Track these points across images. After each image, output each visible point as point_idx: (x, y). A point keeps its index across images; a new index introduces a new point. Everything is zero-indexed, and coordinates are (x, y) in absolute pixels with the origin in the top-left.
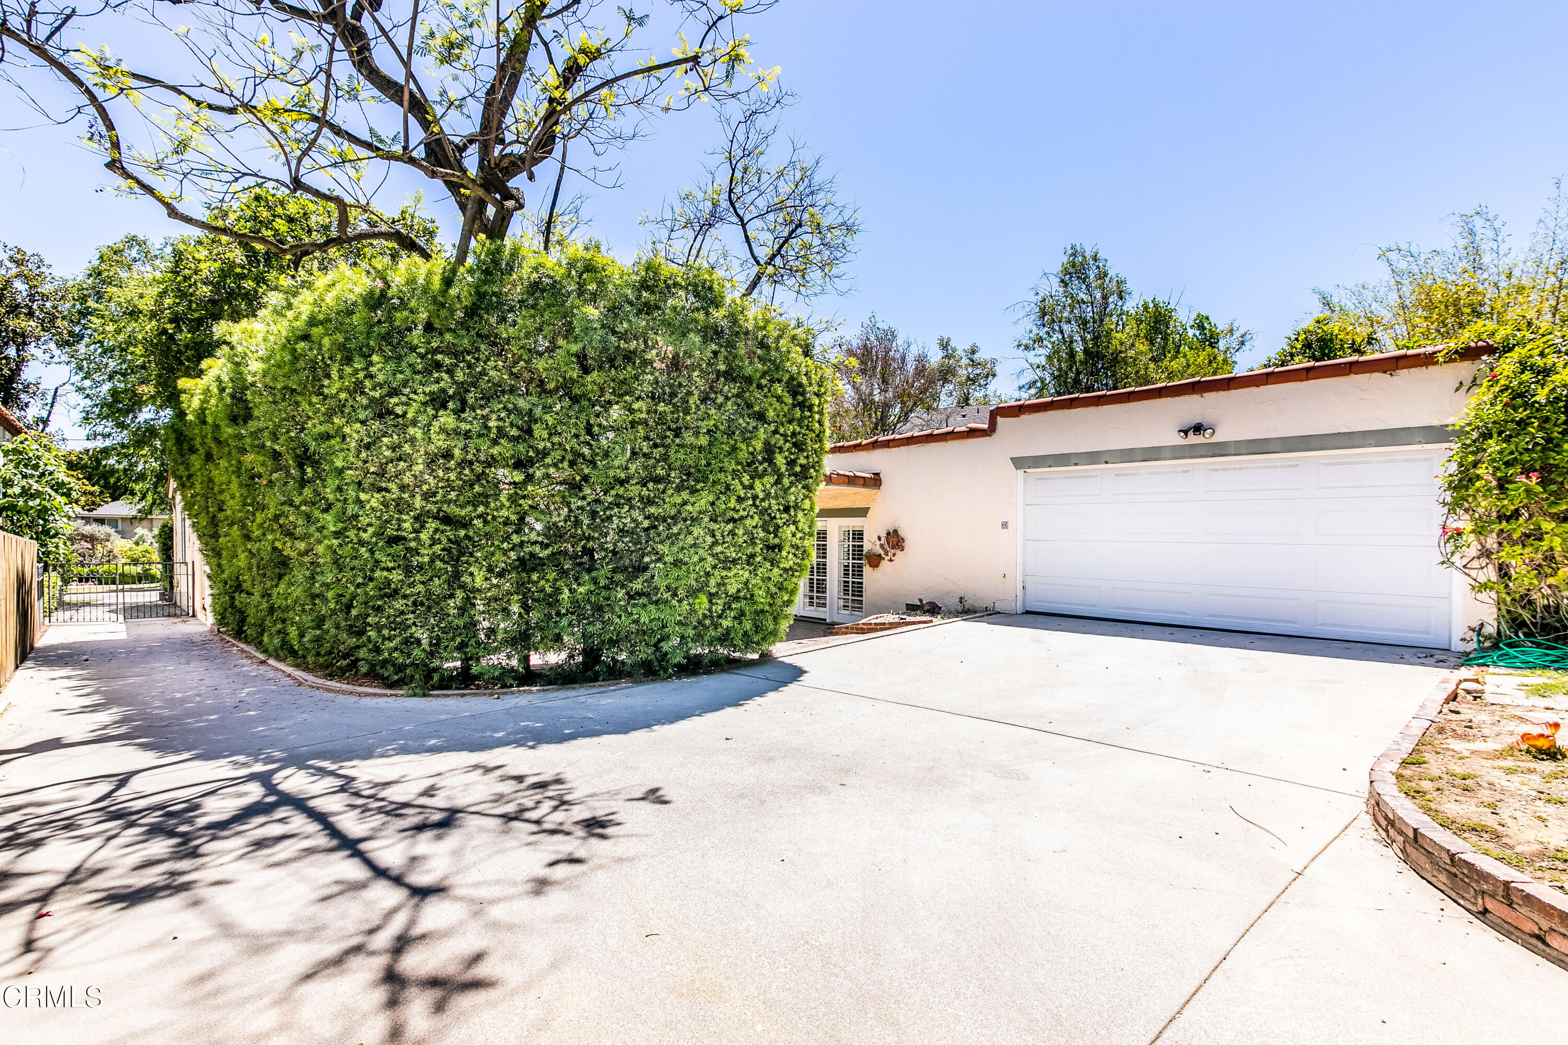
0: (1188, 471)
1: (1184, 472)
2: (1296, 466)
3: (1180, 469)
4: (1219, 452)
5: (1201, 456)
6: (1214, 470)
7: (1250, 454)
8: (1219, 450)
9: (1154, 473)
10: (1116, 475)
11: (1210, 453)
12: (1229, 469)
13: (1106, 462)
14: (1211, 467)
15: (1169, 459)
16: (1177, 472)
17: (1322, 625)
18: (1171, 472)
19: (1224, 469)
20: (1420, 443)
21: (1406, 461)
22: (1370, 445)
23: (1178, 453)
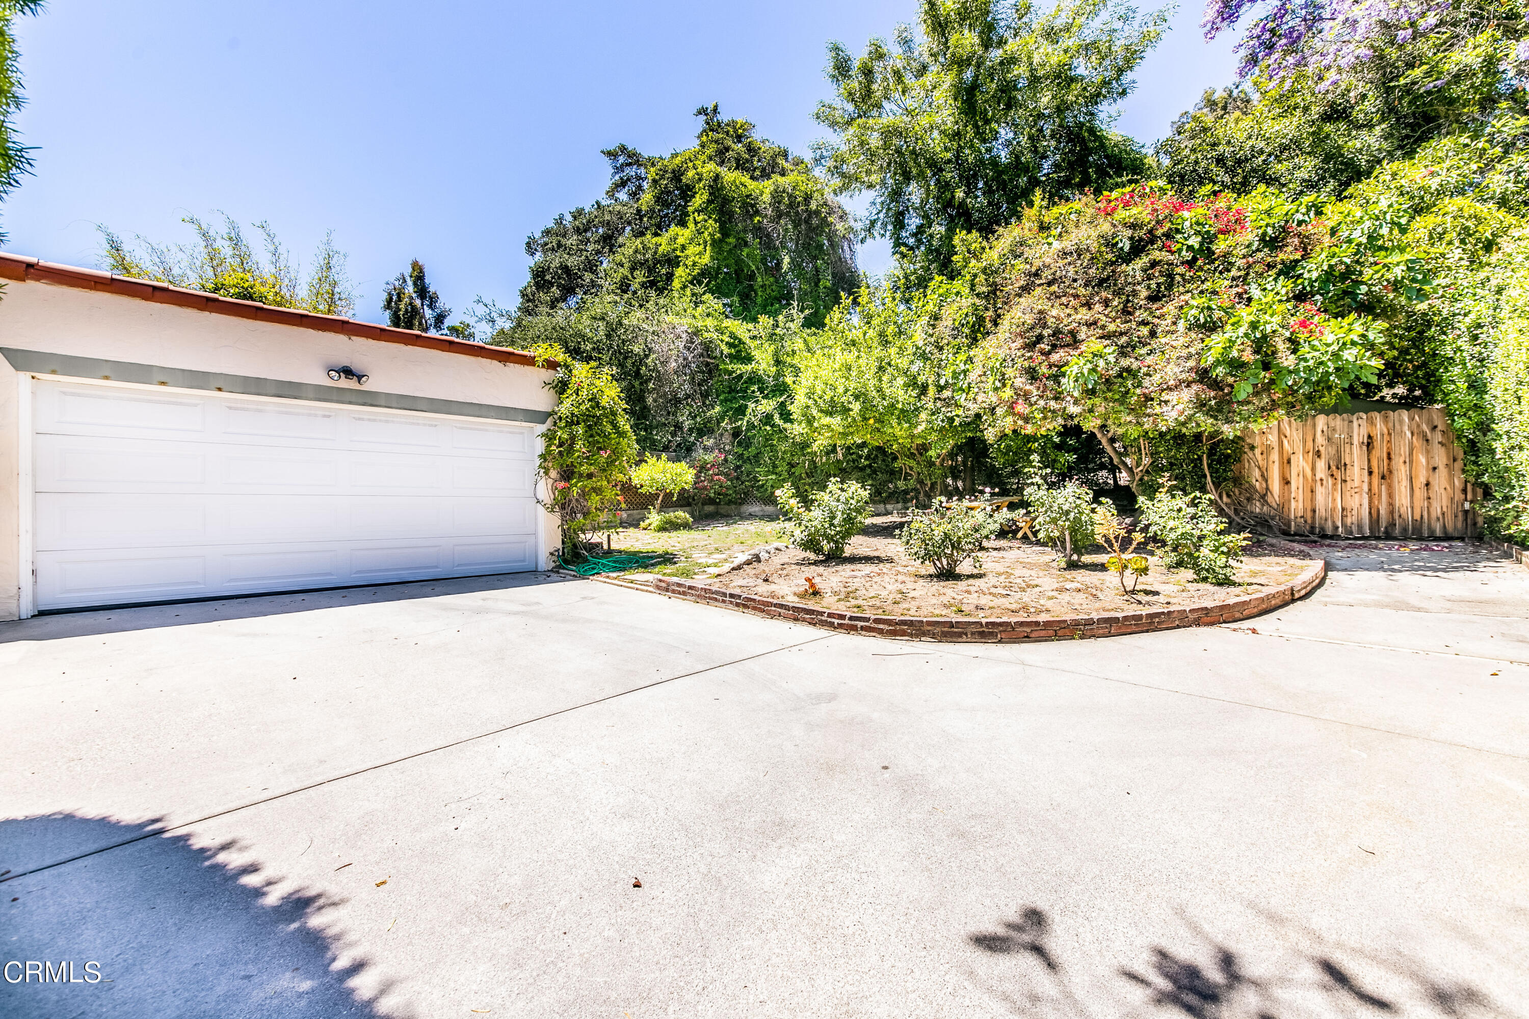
0: (329, 416)
1: (325, 416)
2: (436, 426)
3: (320, 413)
4: (370, 402)
5: (350, 403)
6: (359, 419)
7: (400, 409)
8: (371, 399)
9: (287, 413)
10: (230, 408)
11: (360, 401)
12: (374, 420)
13: (220, 389)
14: (356, 416)
15: (311, 400)
16: (316, 415)
17: (458, 566)
18: (310, 415)
19: (369, 420)
20: (521, 421)
21: (511, 433)
22: (492, 417)
23: (323, 394)
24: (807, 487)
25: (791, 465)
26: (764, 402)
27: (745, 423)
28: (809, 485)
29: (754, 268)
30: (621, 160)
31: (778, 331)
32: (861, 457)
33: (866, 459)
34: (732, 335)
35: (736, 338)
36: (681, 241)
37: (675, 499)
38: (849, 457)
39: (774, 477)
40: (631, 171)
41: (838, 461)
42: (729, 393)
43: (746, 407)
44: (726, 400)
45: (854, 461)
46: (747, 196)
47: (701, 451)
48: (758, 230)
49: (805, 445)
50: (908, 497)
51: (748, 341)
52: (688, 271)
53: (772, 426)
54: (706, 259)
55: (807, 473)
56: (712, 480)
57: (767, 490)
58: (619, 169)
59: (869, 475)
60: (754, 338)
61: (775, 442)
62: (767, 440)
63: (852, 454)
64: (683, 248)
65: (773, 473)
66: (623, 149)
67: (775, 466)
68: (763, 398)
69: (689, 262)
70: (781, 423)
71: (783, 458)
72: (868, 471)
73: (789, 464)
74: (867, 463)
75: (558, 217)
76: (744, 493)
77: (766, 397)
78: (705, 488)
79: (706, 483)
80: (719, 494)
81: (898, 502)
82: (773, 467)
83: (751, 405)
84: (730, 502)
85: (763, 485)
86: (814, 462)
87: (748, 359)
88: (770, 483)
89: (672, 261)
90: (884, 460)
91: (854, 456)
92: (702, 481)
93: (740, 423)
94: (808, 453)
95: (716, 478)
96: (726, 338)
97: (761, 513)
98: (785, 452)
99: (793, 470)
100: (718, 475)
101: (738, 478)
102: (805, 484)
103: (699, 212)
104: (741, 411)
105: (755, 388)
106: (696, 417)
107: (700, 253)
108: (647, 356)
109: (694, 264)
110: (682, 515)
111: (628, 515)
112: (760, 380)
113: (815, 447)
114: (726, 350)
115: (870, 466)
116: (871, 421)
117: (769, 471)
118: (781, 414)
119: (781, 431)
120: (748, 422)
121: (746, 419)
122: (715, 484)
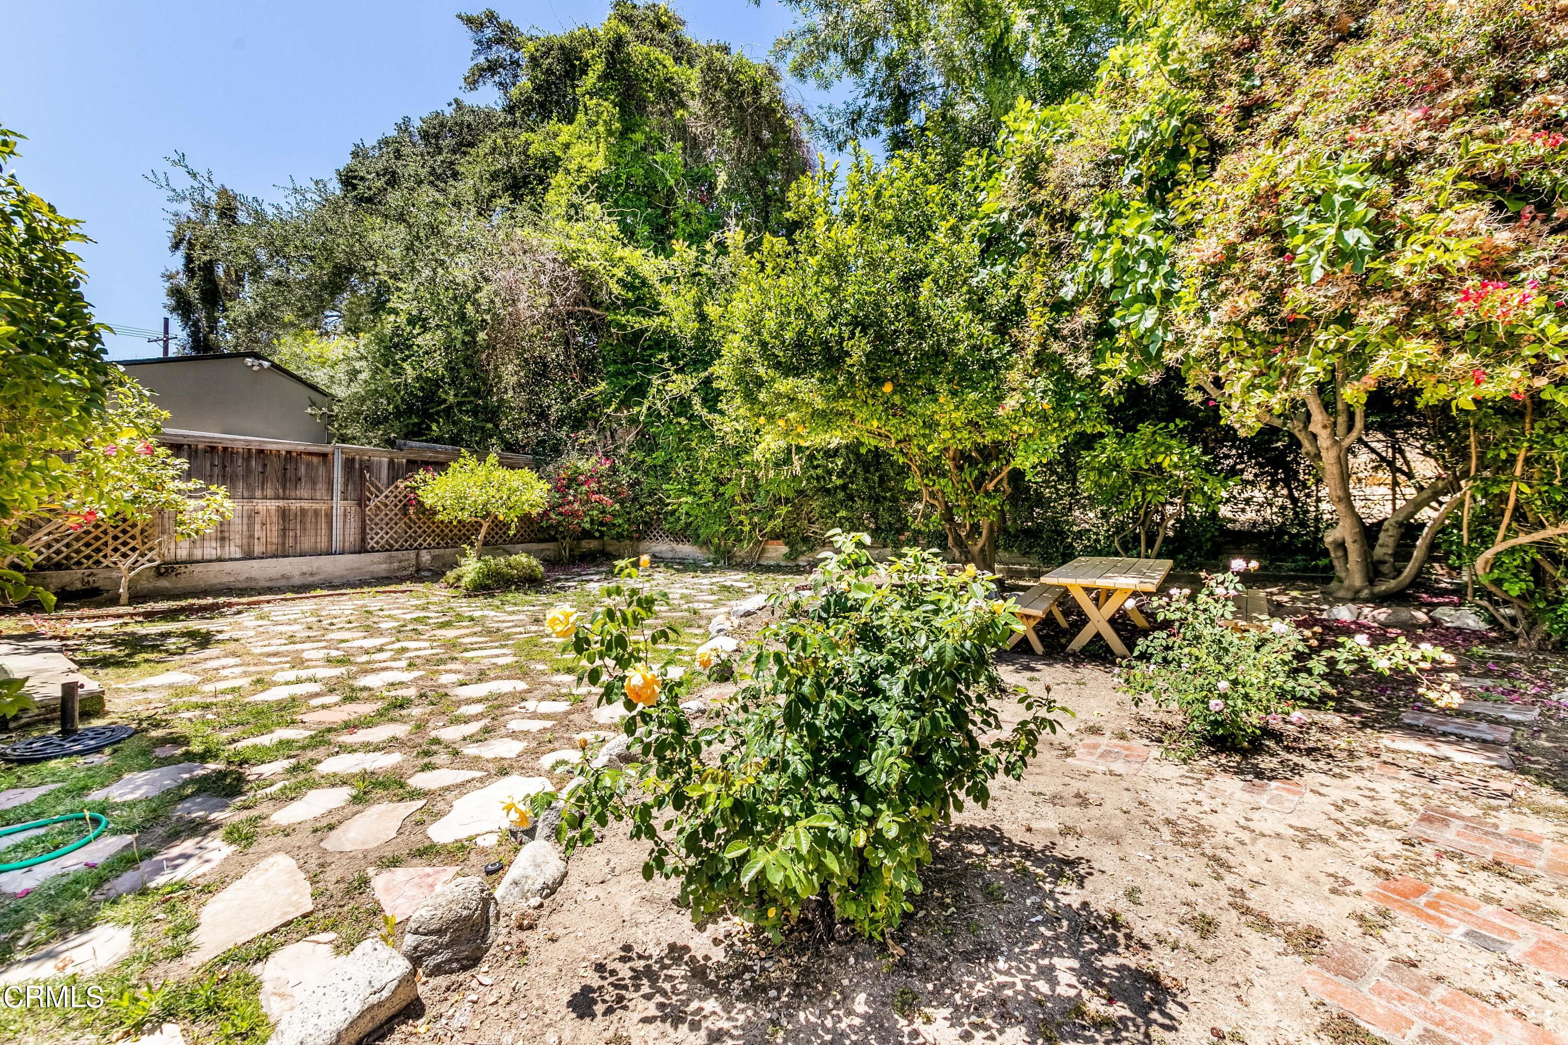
24: (742, 517)
25: (719, 482)
26: (677, 377)
27: (644, 410)
28: (746, 514)
29: (672, 182)
30: (489, 32)
31: (704, 269)
32: (830, 473)
33: (839, 477)
34: (630, 271)
35: (636, 276)
36: (564, 138)
37: (512, 533)
38: (812, 472)
39: (690, 499)
40: (502, 52)
41: (795, 477)
42: (624, 363)
43: (649, 384)
44: (617, 374)
45: (818, 478)
46: (668, 80)
47: (575, 454)
48: (681, 131)
49: (739, 452)
50: (902, 538)
51: (657, 285)
52: (570, 178)
53: (691, 418)
54: (598, 164)
55: (743, 496)
56: (588, 501)
57: (679, 519)
58: (485, 45)
59: (841, 502)
60: (667, 280)
61: (693, 444)
62: (681, 440)
63: (816, 467)
64: (567, 146)
65: (689, 493)
66: (492, 17)
67: (693, 483)
68: (676, 371)
69: (573, 166)
70: (704, 412)
71: (705, 470)
72: (841, 495)
73: (715, 479)
74: (839, 482)
75: (400, 121)
76: (645, 523)
77: (680, 370)
78: (574, 514)
79: (576, 506)
80: (601, 524)
81: (885, 546)
82: (690, 484)
83: (656, 381)
84: (619, 537)
85: (673, 512)
86: (756, 479)
87: (654, 309)
88: (685, 508)
89: (550, 163)
90: (866, 480)
91: (819, 471)
92: (570, 503)
93: (636, 409)
94: (746, 463)
95: (595, 497)
96: (619, 272)
97: (670, 555)
98: (709, 461)
99: (721, 490)
100: (598, 493)
101: (635, 500)
102: (739, 513)
103: (591, 95)
104: (640, 391)
105: (665, 356)
106: (569, 400)
107: (590, 155)
108: (478, 289)
109: (580, 170)
110: (523, 559)
111: (434, 558)
112: (673, 344)
113: (757, 455)
114: (616, 289)
115: (844, 487)
116: (888, 388)
117: (683, 490)
118: (705, 401)
119: (704, 427)
120: (649, 408)
121: (646, 404)
122: (593, 509)
